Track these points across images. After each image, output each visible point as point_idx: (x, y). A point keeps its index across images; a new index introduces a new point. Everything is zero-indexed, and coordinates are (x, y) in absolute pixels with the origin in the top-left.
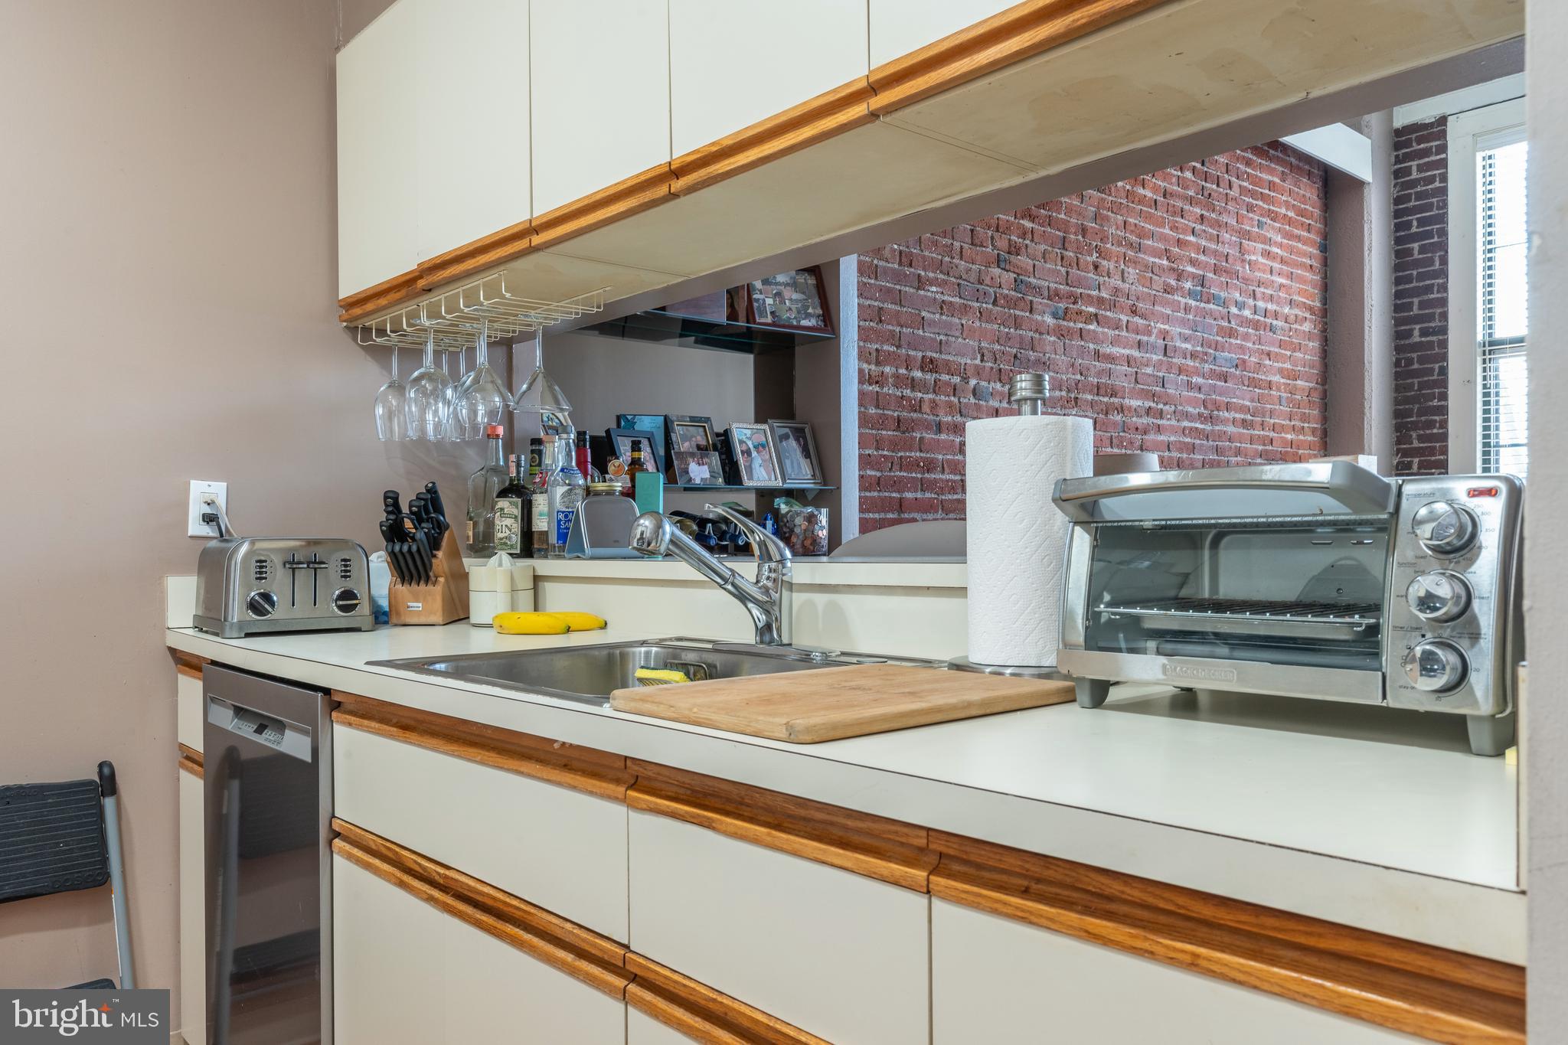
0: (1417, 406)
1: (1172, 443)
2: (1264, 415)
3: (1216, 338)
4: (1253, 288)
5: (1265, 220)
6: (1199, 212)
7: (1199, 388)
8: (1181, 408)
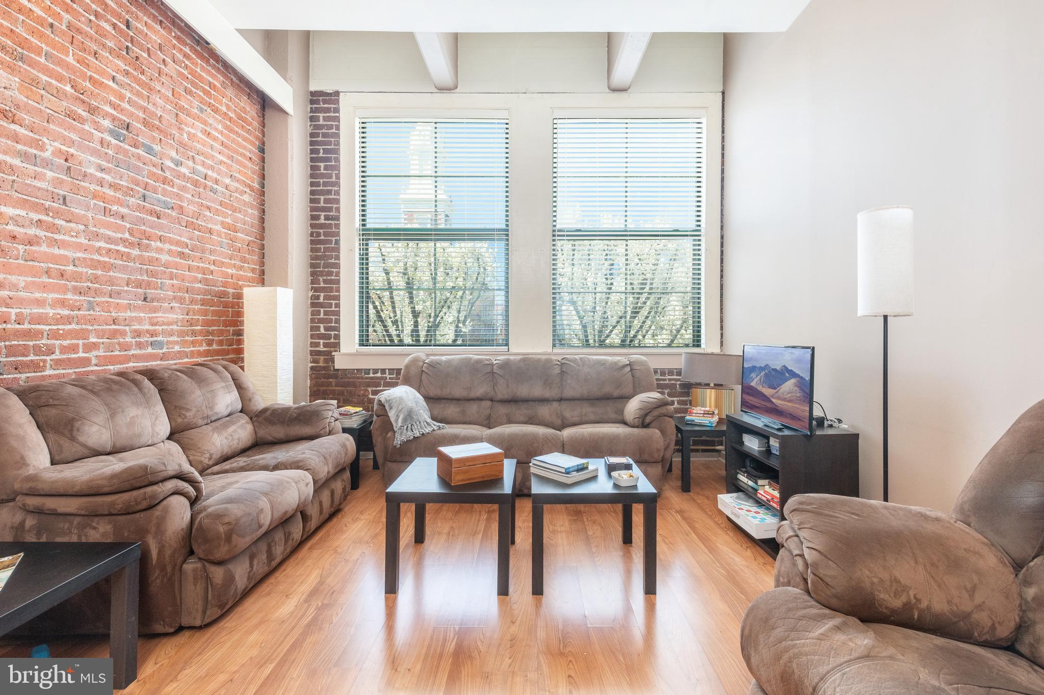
0: (323, 262)
1: (79, 259)
2: (203, 252)
3: (146, 179)
4: (191, 154)
5: (205, 108)
6: (123, 66)
7: (123, 217)
8: (94, 229)
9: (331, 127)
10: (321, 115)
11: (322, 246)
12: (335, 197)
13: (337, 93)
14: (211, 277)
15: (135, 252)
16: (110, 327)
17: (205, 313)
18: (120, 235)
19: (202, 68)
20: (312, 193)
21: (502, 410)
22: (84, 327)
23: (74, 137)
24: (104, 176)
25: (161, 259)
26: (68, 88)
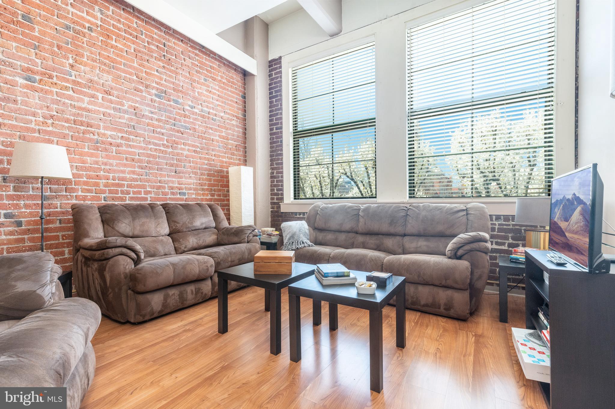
0: (275, 153)
1: (141, 153)
2: (208, 150)
3: (175, 116)
4: (200, 102)
5: (208, 79)
6: (162, 65)
7: (163, 134)
8: (148, 140)
9: (278, 78)
10: (274, 72)
11: (275, 145)
12: (280, 116)
13: (280, 58)
14: (213, 162)
15: (170, 150)
16: (157, 184)
17: (210, 180)
18: (161, 142)
19: (206, 59)
20: (270, 116)
22: (144, 183)
23: (138, 99)
24: (153, 115)
25: (184, 154)
26: (135, 78)
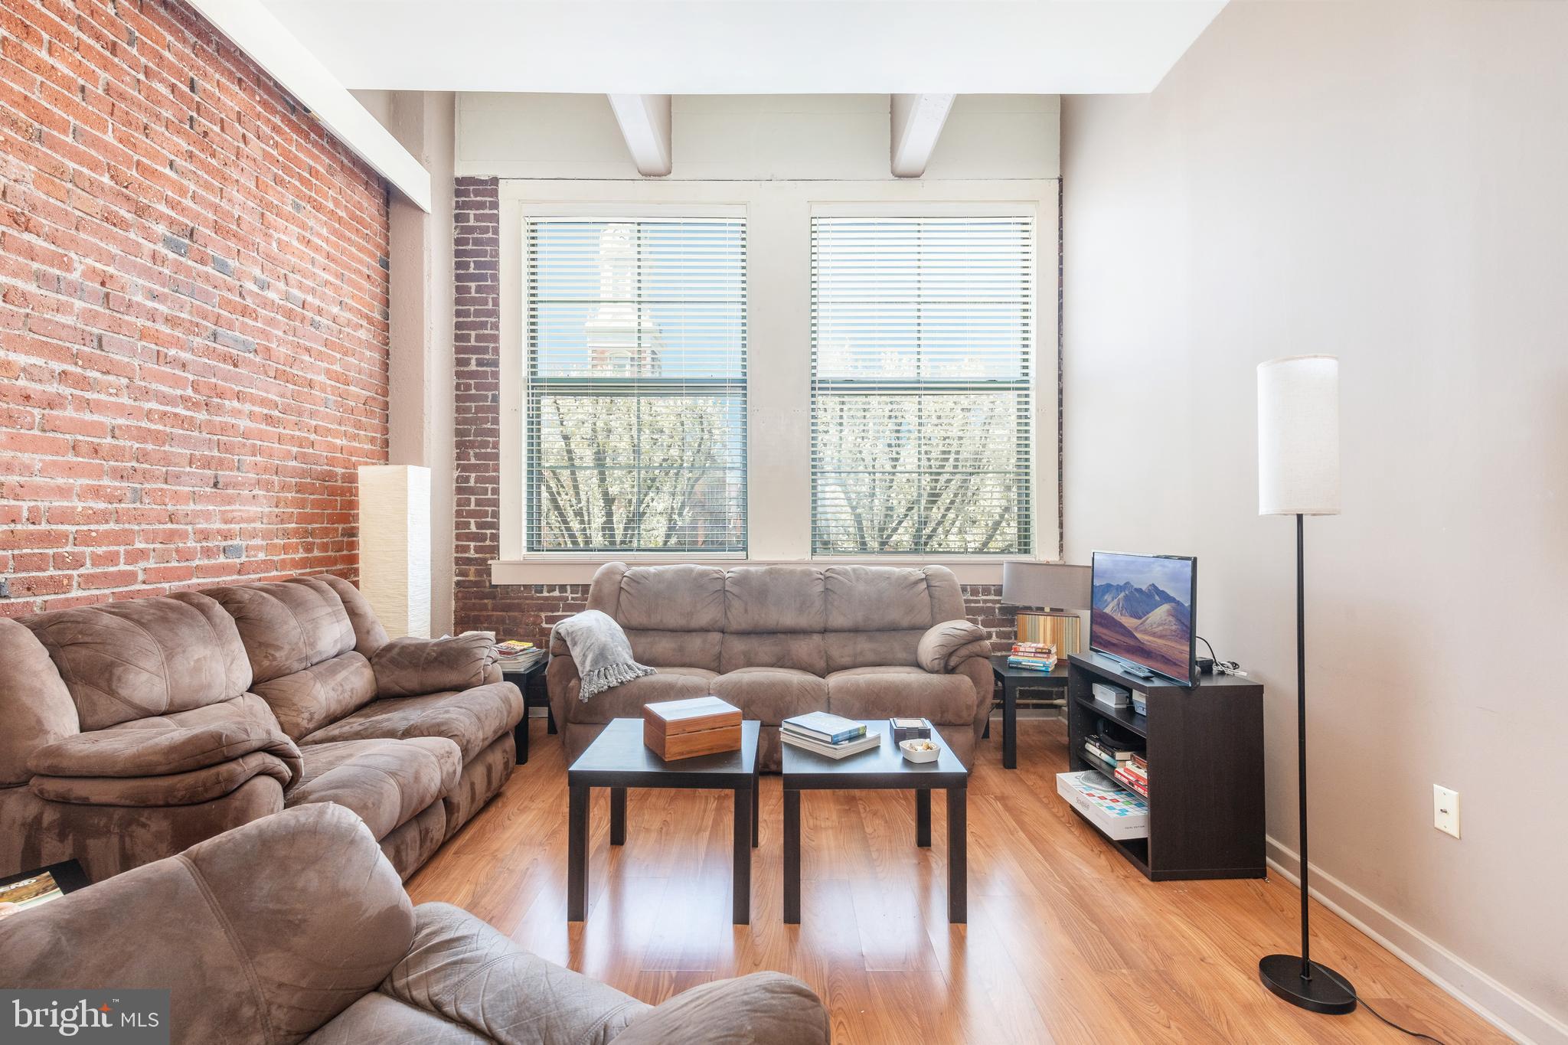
0: (474, 427)
1: (120, 427)
2: (300, 415)
3: (217, 310)
4: (283, 271)
5: (303, 204)
6: (184, 146)
7: (184, 365)
8: (143, 384)
9: (486, 230)
10: (472, 213)
11: (473, 404)
12: (492, 332)
13: (495, 181)
14: (311, 451)
15: (202, 416)
16: (165, 526)
17: (302, 504)
18: (179, 392)
19: (298, 145)
20: (458, 326)
21: (738, 646)
22: (127, 526)
23: (114, 250)
24: (156, 305)
25: (239, 427)
26: (106, 179)
